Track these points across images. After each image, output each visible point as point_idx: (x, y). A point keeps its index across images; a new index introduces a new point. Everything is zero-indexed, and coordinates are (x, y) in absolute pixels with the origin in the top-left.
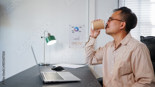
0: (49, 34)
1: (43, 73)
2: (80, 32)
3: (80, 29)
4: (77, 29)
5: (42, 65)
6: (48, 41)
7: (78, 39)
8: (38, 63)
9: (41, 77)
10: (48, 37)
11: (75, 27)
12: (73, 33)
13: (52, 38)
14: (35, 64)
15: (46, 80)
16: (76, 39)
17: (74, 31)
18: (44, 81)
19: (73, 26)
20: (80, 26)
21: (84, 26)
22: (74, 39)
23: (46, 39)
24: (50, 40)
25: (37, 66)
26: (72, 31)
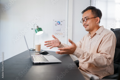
0: (38, 27)
1: (33, 56)
2: (61, 25)
3: (61, 23)
4: (59, 23)
5: (32, 50)
6: (37, 31)
7: (60, 30)
8: (29, 49)
9: (31, 59)
10: (37, 29)
11: (57, 21)
12: (56, 26)
13: (40, 29)
14: (27, 49)
15: (35, 62)
16: (58, 31)
17: (57, 25)
18: (33, 63)
19: (56, 21)
20: (62, 21)
21: (64, 20)
22: (57, 31)
23: (36, 30)
24: (38, 31)
25: (28, 50)
26: (55, 24)
